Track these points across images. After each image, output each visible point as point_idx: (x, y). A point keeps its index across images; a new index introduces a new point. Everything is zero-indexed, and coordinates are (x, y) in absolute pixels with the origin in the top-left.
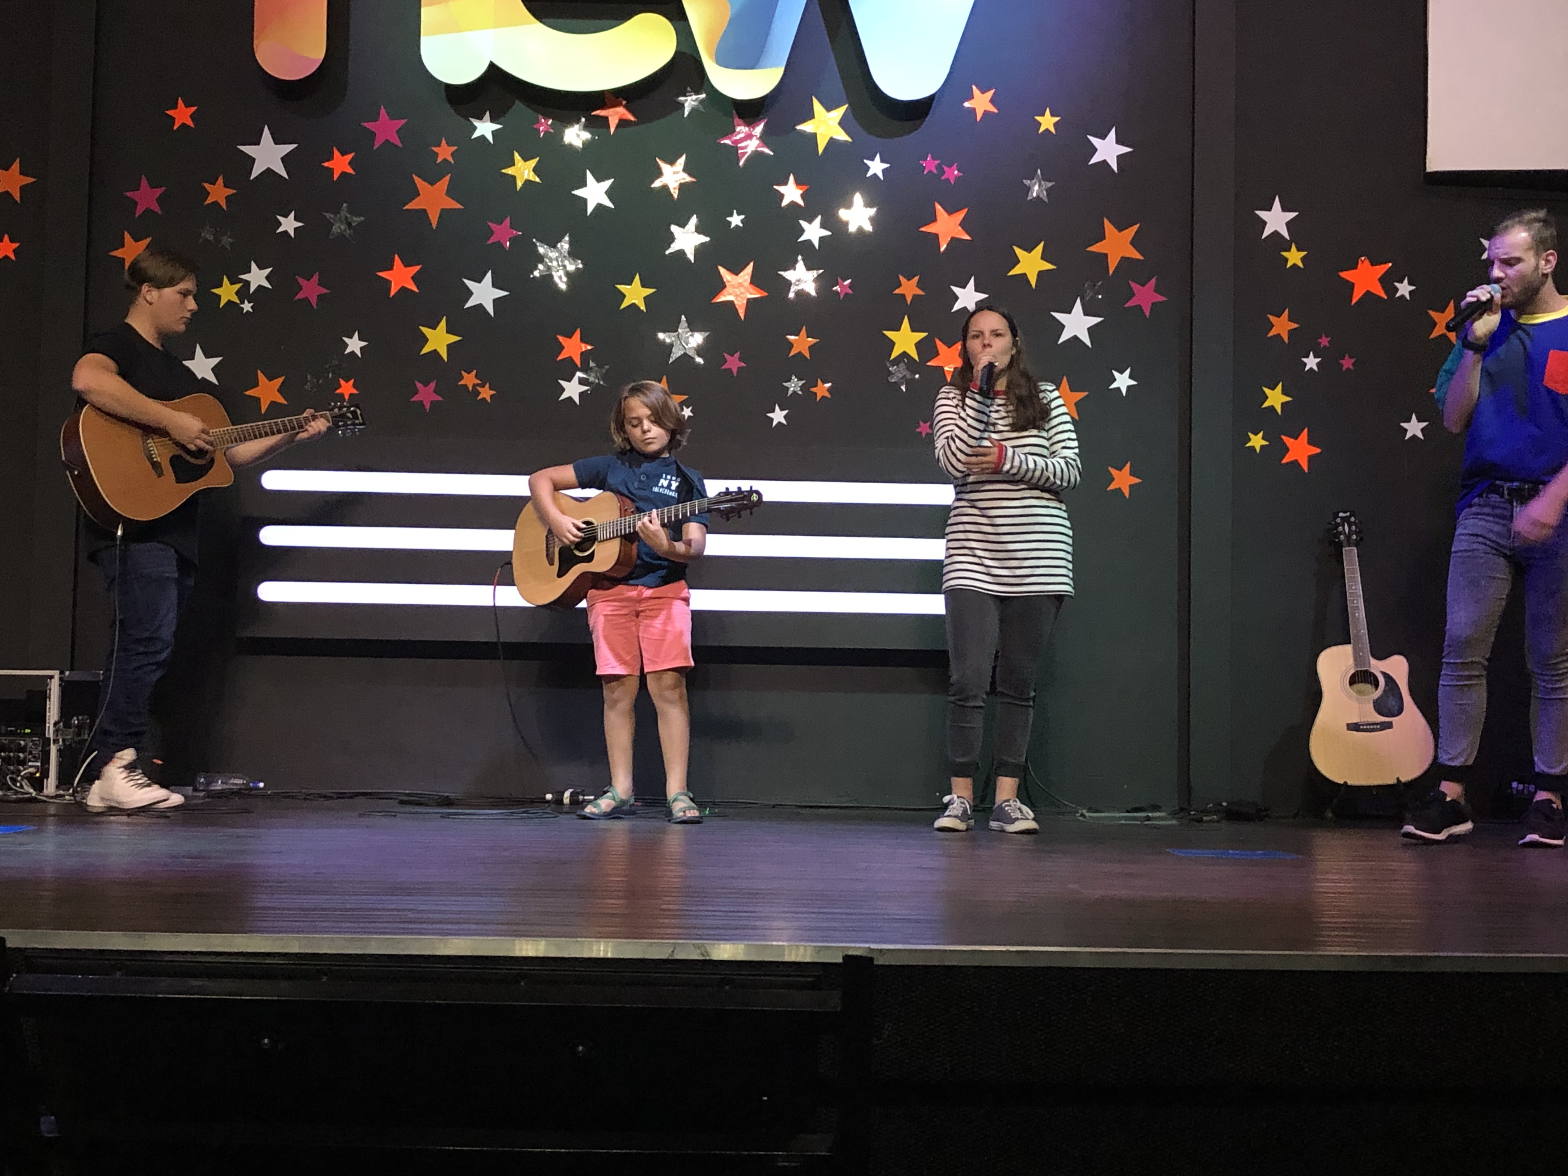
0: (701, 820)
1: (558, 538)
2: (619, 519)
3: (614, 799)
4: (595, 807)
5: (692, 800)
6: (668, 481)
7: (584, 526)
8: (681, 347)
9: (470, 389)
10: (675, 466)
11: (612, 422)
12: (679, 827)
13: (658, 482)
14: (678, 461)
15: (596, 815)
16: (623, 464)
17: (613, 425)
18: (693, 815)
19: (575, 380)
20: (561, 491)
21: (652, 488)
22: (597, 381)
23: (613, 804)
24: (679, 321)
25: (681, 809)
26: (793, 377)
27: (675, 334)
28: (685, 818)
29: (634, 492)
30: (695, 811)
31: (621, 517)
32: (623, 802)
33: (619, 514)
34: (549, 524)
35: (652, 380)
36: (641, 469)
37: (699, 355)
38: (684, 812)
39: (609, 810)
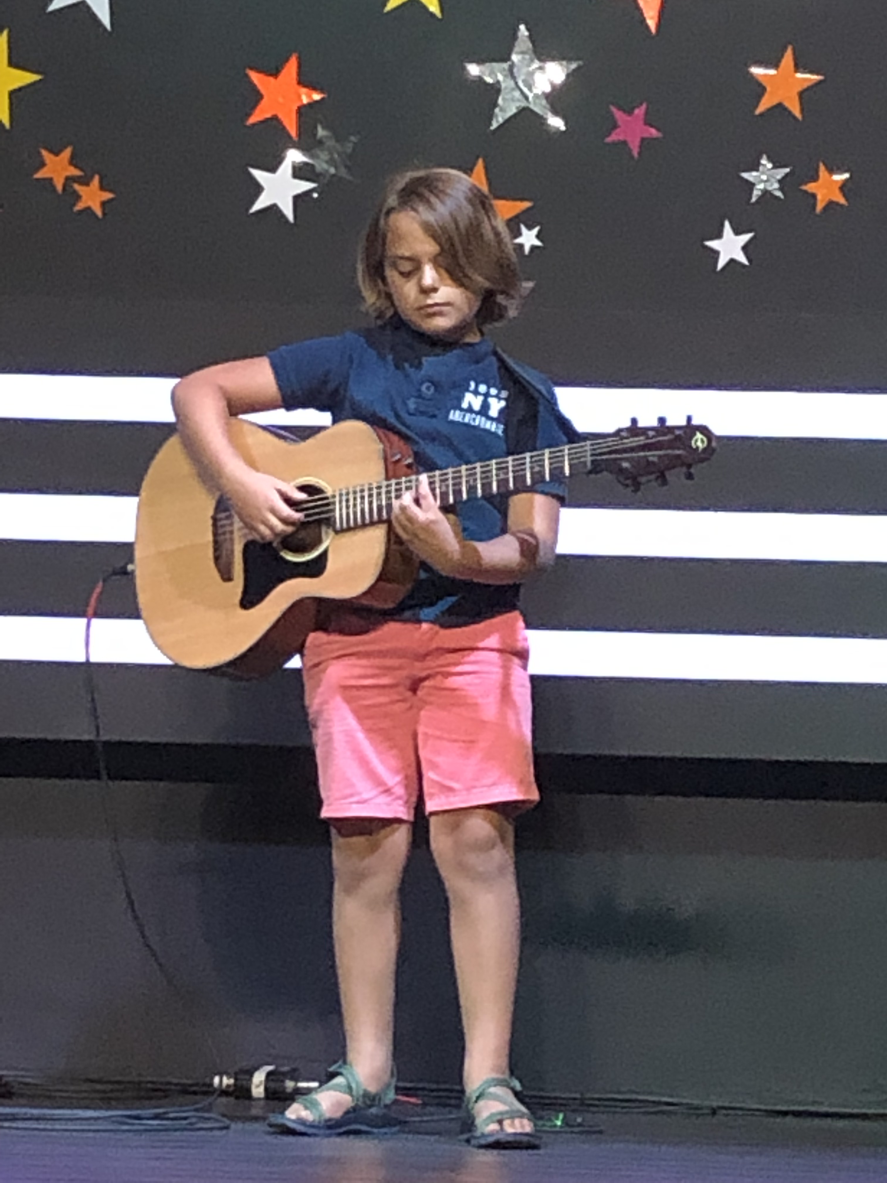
0: (537, 1142)
1: (242, 519)
2: (385, 483)
3: (349, 1089)
4: (306, 1108)
5: (517, 1095)
6: (481, 398)
7: (302, 496)
8: (517, 94)
9: (59, 188)
10: (496, 364)
11: (359, 262)
12: (490, 1156)
13: (460, 399)
14: (499, 350)
15: (312, 1126)
16: (382, 357)
17: (360, 267)
18: (519, 1130)
19: (286, 168)
20: (241, 417)
21: (448, 413)
22: (332, 171)
23: (347, 1100)
24: (514, 36)
25: (492, 1115)
26: (764, 161)
27: (506, 65)
28: (501, 1137)
29: (409, 419)
30: (525, 1121)
31: (387, 478)
32: (370, 1100)
33: (383, 471)
34: (219, 489)
35: (452, 167)
36: (423, 372)
37: (556, 112)
38: (500, 1122)
39: (338, 1114)
